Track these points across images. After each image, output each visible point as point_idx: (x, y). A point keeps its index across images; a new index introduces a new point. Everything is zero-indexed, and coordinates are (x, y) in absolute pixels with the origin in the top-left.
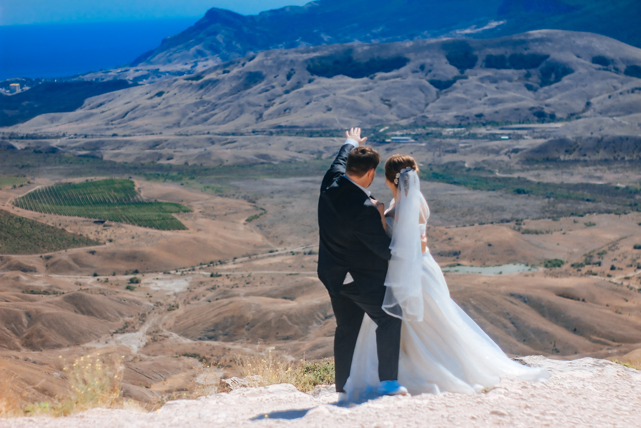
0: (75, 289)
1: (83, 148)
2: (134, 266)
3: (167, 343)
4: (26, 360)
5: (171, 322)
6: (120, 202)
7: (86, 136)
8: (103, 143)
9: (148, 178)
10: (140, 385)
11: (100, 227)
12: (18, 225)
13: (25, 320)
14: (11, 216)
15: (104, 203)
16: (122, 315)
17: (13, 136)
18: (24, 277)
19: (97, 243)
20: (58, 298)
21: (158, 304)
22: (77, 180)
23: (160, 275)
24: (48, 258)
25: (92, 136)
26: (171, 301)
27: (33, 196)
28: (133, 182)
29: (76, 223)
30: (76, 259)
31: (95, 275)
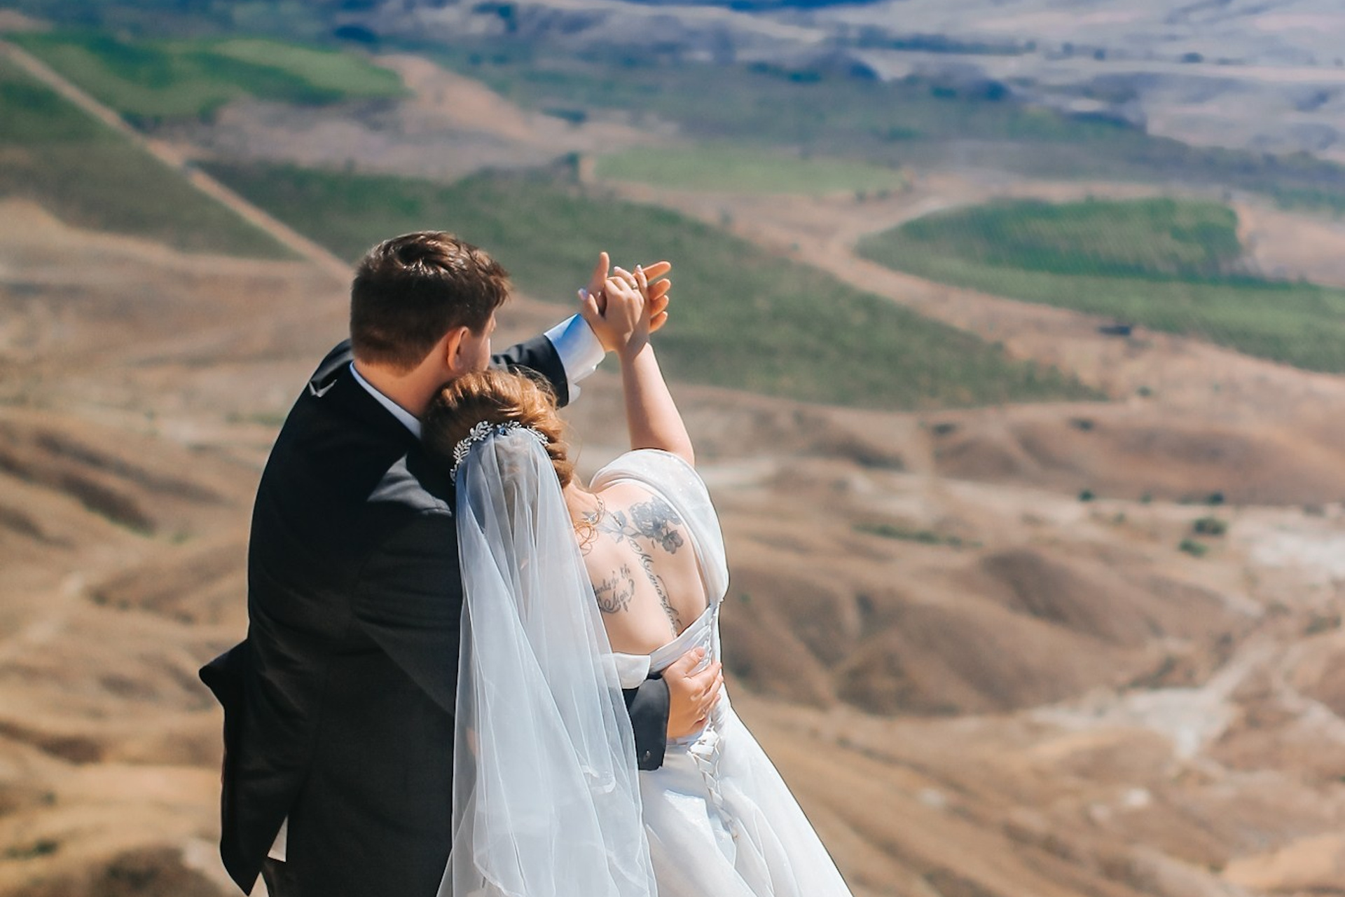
0: (1018, 537)
1: (1086, 91)
2: (1212, 480)
3: (1292, 735)
4: (843, 743)
5: (1313, 671)
6: (1188, 274)
7: (1100, 55)
8: (1151, 81)
9: (1286, 201)
10: (1192, 859)
11: (1116, 346)
12: (859, 318)
13: (851, 617)
14: (841, 291)
15: (1134, 270)
16: (1156, 630)
17: (873, 39)
18: (862, 483)
19: (1101, 395)
20: (960, 560)
21: (1276, 610)
22: (1058, 192)
23: (1293, 517)
24: (943, 430)
25: (1121, 55)
26: (1319, 602)
27: (918, 231)
28: (1232, 215)
29: (1040, 326)
30: (1031, 442)
31: (1086, 496)
